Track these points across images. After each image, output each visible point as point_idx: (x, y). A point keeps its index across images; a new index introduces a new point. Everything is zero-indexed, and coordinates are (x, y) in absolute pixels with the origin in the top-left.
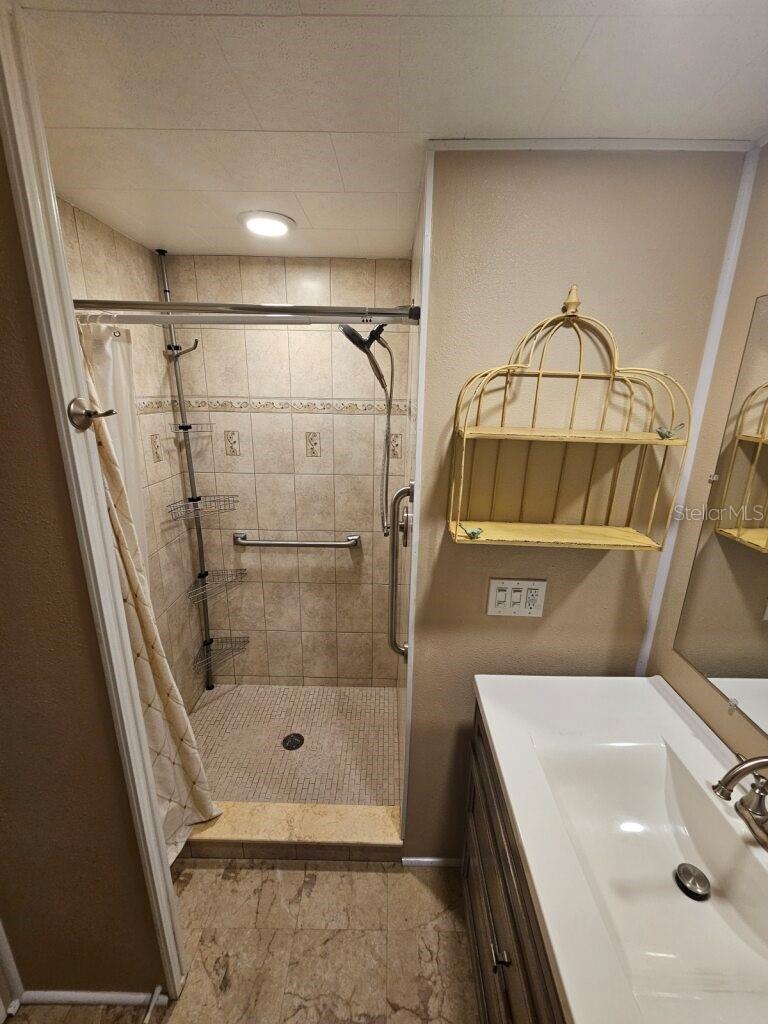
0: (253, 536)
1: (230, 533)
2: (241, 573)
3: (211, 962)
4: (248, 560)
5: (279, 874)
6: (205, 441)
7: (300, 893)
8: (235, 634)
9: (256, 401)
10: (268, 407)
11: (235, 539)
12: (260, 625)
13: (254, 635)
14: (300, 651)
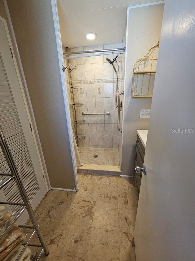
0: (86, 113)
1: (82, 112)
2: (84, 121)
3: (83, 187)
4: (85, 118)
5: (95, 176)
6: (76, 91)
7: (99, 179)
8: (83, 135)
9: (87, 81)
10: (90, 82)
11: (83, 113)
12: (88, 134)
13: (87, 136)
14: (97, 139)
